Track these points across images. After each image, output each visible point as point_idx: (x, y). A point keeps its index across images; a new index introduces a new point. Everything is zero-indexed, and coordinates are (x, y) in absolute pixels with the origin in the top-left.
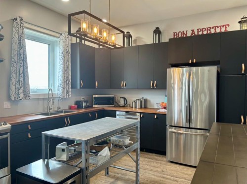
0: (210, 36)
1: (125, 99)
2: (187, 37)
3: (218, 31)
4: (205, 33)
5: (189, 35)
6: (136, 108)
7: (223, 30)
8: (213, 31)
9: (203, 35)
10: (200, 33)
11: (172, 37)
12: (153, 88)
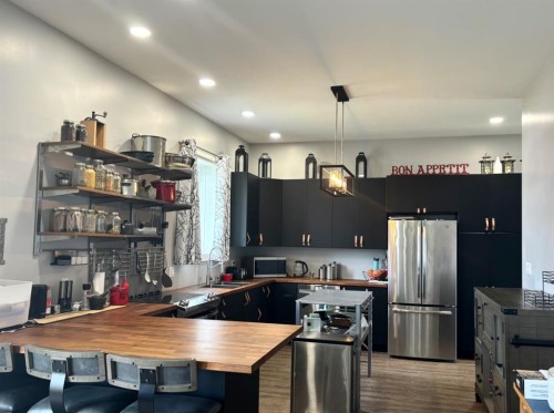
0: (443, 177)
1: (303, 263)
2: (412, 176)
3: (454, 171)
4: (437, 171)
5: (415, 172)
6: (325, 278)
7: (461, 170)
8: (447, 170)
9: (434, 174)
10: (431, 171)
11: (390, 174)
12: (359, 247)
